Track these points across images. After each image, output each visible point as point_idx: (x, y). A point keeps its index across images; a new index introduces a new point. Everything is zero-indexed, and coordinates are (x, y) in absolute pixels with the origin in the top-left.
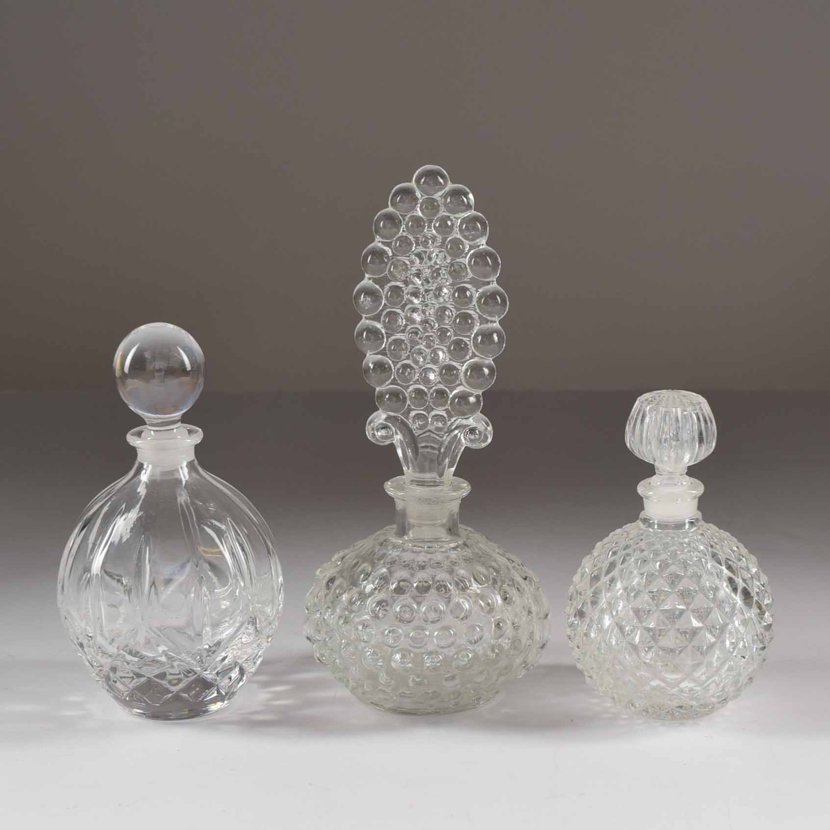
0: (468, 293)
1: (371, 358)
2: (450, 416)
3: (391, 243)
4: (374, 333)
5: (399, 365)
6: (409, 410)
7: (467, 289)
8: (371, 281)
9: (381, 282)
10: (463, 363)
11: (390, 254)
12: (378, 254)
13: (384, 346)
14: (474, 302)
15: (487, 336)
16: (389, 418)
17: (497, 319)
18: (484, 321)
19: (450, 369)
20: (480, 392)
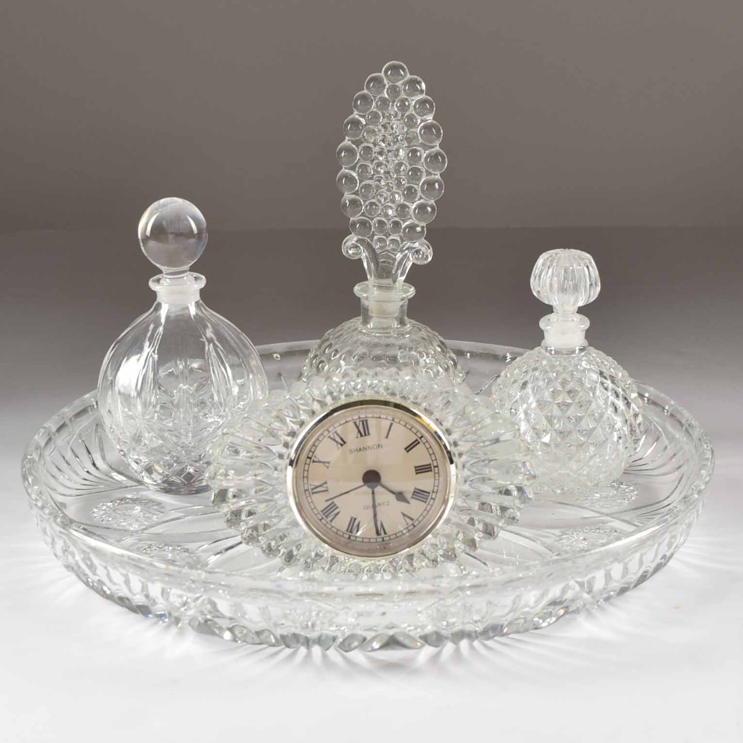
0: (418, 154)
1: (348, 196)
2: (402, 241)
3: (365, 115)
4: (350, 180)
5: (367, 203)
6: (373, 235)
7: (418, 151)
8: (350, 142)
9: (357, 143)
10: (413, 203)
11: (364, 123)
12: (356, 123)
13: (357, 189)
14: (423, 160)
15: (431, 184)
16: (358, 241)
17: (438, 173)
18: (429, 174)
19: (403, 207)
20: (424, 224)
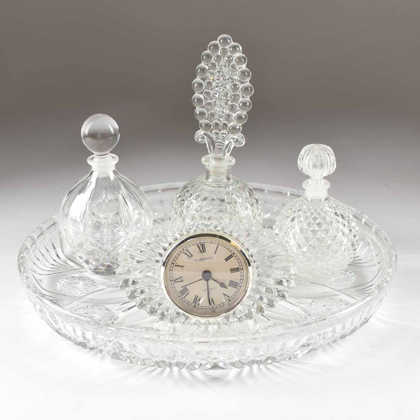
0: (238, 86)
1: (198, 110)
2: (228, 133)
3: (208, 65)
4: (199, 100)
5: (209, 113)
6: (212, 130)
7: (237, 85)
8: (199, 79)
9: (204, 79)
10: (235, 113)
11: (207, 68)
12: (203, 70)
13: (203, 105)
14: (240, 89)
15: (244, 104)
16: (205, 134)
17: (249, 97)
18: (243, 97)
19: (229, 116)
20: (241, 125)
